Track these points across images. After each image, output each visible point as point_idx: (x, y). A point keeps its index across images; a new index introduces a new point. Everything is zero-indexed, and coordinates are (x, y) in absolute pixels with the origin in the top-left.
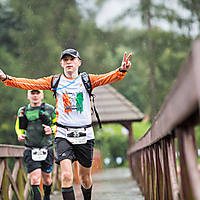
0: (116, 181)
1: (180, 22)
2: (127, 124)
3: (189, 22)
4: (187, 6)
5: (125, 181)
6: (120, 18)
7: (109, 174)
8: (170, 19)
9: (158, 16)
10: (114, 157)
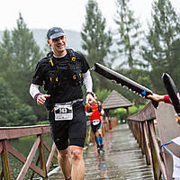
0: (123, 131)
1: (144, 66)
2: (126, 108)
3: (148, 66)
4: (146, 59)
5: (126, 130)
6: (121, 65)
7: (120, 127)
8: (140, 65)
9: (136, 64)
10: (122, 120)
